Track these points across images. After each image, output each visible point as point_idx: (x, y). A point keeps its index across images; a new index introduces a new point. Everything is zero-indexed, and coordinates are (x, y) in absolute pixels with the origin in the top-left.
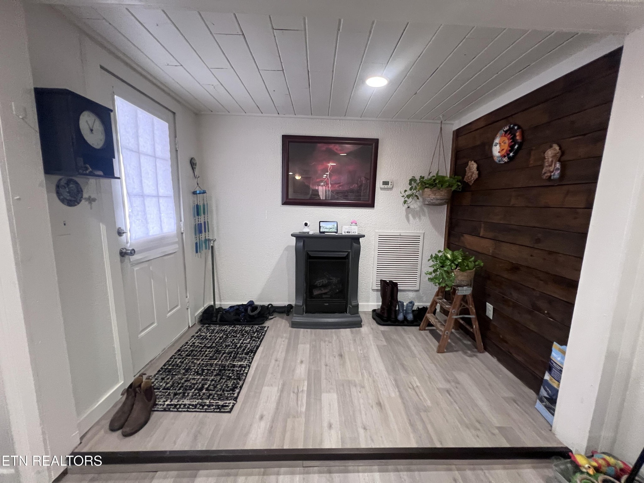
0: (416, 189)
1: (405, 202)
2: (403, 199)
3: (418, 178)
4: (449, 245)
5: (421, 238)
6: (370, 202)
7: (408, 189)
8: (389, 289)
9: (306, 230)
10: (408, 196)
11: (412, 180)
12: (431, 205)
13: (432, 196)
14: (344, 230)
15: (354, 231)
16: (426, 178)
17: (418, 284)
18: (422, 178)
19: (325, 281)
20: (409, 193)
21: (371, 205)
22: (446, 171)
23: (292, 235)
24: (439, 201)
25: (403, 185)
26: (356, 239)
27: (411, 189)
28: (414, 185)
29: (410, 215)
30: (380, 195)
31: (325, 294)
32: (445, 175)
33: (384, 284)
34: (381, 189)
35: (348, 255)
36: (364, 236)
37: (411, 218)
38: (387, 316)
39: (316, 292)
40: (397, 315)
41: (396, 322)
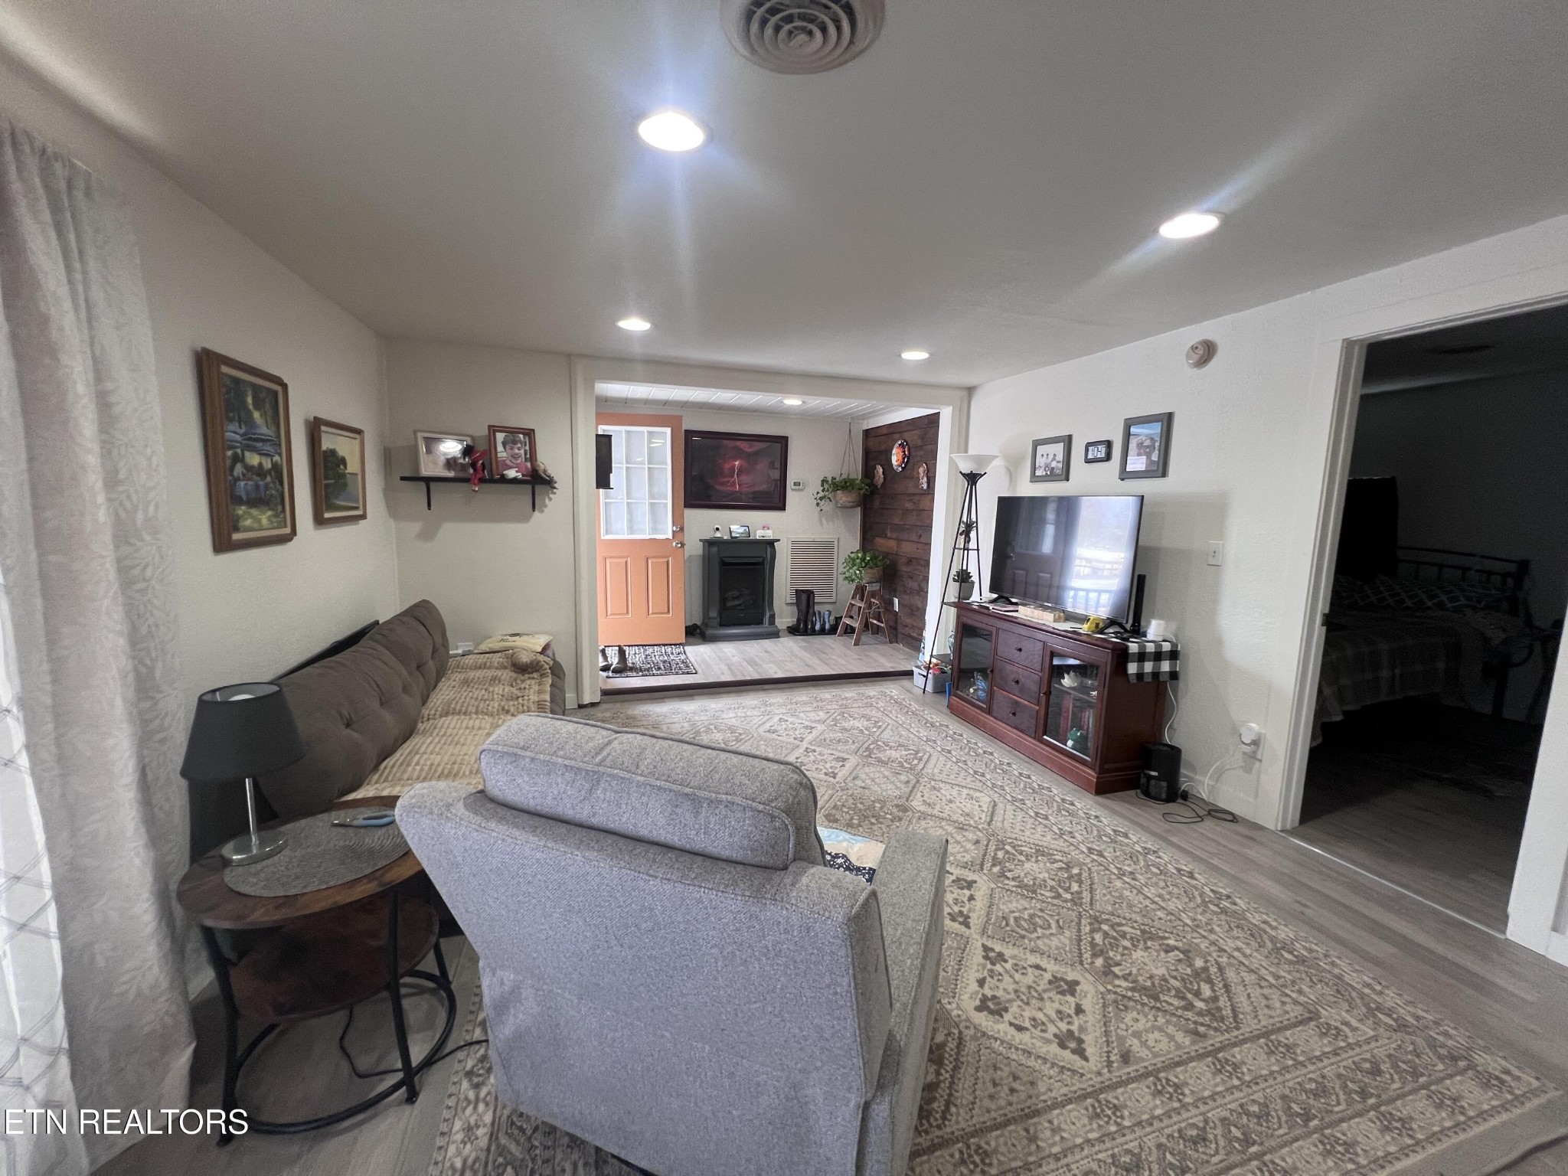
0: (828, 490)
1: (818, 504)
2: (815, 502)
3: (830, 479)
4: (864, 548)
5: (836, 543)
6: (780, 505)
7: (820, 491)
8: (804, 597)
9: (718, 535)
10: (821, 499)
11: (824, 481)
12: (843, 507)
13: (844, 499)
14: (759, 534)
15: (769, 534)
16: (837, 479)
17: (834, 594)
18: (833, 478)
19: (736, 593)
20: (821, 494)
21: (783, 508)
22: (856, 471)
23: (700, 540)
24: (851, 504)
25: (815, 487)
26: (771, 543)
27: (823, 491)
28: (826, 486)
29: (823, 519)
30: (791, 497)
31: (740, 605)
32: (855, 477)
33: (798, 593)
34: (793, 490)
35: (764, 560)
36: (779, 540)
37: (825, 522)
38: (803, 628)
39: (729, 604)
40: (814, 625)
41: (814, 633)
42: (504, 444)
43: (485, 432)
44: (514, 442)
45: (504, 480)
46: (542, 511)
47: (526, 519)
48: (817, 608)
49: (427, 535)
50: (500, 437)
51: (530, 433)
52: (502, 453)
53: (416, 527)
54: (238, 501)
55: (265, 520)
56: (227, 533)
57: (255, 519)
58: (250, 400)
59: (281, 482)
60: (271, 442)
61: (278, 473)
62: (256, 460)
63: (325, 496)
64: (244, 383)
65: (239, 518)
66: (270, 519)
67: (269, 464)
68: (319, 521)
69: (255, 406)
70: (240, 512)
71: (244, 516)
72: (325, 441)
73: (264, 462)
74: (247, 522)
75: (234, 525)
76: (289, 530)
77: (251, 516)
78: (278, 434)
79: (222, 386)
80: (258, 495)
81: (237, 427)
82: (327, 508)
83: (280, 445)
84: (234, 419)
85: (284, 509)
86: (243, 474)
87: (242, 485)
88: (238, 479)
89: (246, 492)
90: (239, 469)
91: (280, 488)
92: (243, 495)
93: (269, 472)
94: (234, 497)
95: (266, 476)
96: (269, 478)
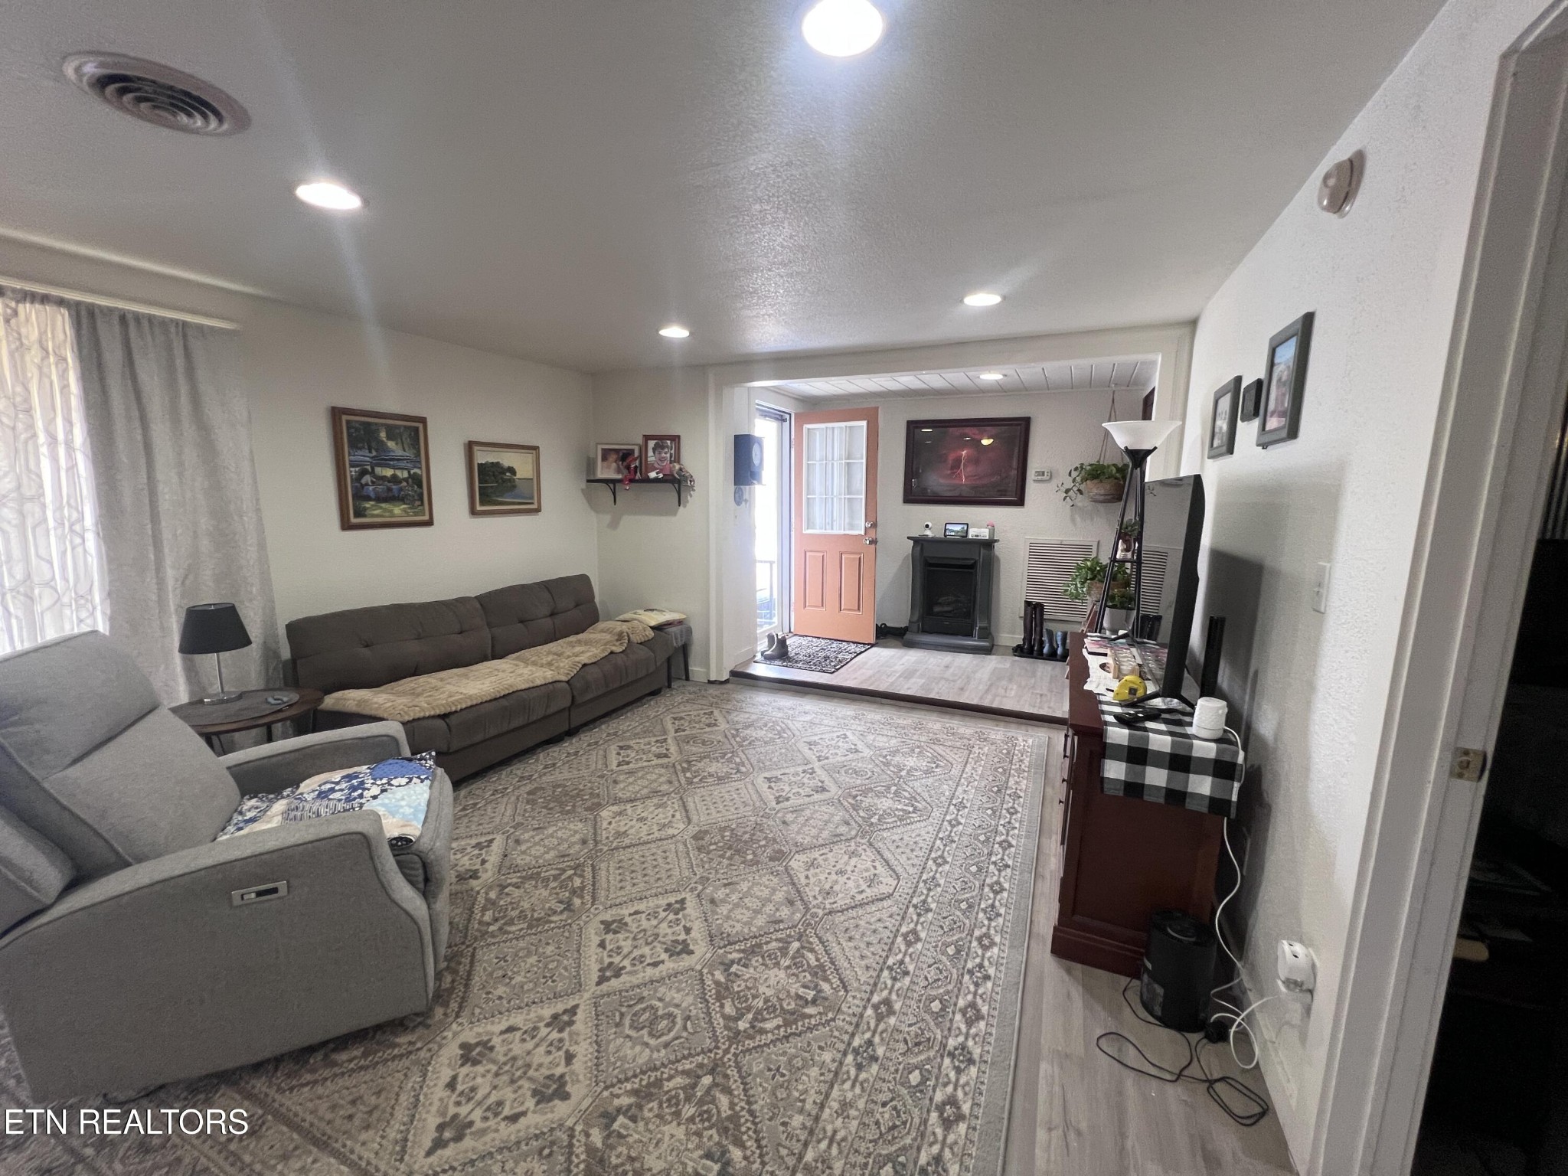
0: (1078, 480)
1: (1065, 498)
2: (1061, 495)
6: (1015, 500)
8: (1033, 611)
9: (929, 533)
10: (1069, 491)
12: (1098, 501)
13: (1098, 491)
14: (972, 533)
15: (984, 534)
19: (946, 598)
20: (1069, 486)
21: (1020, 502)
24: (1102, 498)
25: (1063, 477)
26: (988, 545)
27: (1072, 481)
28: (1075, 475)
29: (1077, 516)
30: (1032, 489)
31: (950, 612)
33: (1028, 605)
34: (1035, 480)
35: (975, 563)
36: (1002, 541)
37: (1078, 519)
38: (1029, 649)
39: (937, 609)
40: (1041, 647)
41: (1040, 656)
42: (654, 450)
43: (640, 441)
44: (663, 448)
45: (648, 480)
46: (685, 506)
47: (674, 513)
48: (1047, 626)
49: (614, 524)
50: (651, 444)
51: (676, 439)
52: (651, 457)
53: (607, 518)
54: (368, 498)
55: (398, 510)
56: (349, 519)
57: (385, 510)
58: (383, 435)
59: (420, 486)
60: (408, 460)
61: (416, 480)
62: (389, 472)
63: (480, 494)
64: (376, 424)
65: (365, 509)
66: (404, 510)
67: (405, 474)
68: (473, 512)
69: (389, 438)
70: (367, 505)
71: (372, 508)
72: (482, 457)
73: (399, 473)
74: (376, 511)
75: (359, 513)
76: (426, 518)
77: (381, 508)
78: (418, 454)
79: (348, 428)
80: (390, 494)
81: (366, 452)
82: (482, 503)
83: (420, 462)
84: (363, 448)
85: (422, 504)
86: (372, 482)
87: (371, 488)
88: (367, 485)
89: (376, 493)
90: (367, 479)
91: (418, 490)
92: (372, 495)
93: (406, 480)
94: (360, 496)
95: (400, 482)
96: (404, 484)
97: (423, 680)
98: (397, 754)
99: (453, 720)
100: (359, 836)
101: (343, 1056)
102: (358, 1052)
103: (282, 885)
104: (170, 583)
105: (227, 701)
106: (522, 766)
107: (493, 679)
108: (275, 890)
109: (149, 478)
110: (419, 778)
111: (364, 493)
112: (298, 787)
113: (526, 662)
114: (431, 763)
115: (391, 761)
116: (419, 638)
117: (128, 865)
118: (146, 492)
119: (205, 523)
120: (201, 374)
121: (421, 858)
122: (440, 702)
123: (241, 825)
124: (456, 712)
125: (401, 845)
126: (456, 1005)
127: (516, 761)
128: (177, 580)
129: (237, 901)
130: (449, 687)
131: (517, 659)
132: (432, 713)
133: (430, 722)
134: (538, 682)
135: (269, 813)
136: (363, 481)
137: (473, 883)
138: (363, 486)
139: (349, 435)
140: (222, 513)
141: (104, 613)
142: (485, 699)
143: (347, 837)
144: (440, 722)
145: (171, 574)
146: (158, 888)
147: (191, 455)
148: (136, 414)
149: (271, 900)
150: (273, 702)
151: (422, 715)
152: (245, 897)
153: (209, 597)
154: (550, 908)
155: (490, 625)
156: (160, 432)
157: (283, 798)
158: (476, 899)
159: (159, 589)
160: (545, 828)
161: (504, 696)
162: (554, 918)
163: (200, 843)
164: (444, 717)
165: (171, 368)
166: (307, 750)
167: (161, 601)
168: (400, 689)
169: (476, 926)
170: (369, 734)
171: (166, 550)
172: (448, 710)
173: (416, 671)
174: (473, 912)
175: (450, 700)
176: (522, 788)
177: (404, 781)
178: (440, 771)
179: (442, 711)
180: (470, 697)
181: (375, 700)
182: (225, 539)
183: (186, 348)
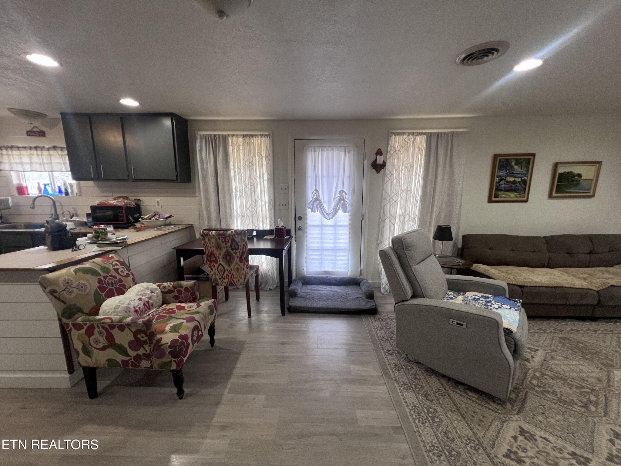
54: (501, 190)
55: (512, 195)
56: (492, 198)
57: (507, 195)
58: (513, 164)
59: (525, 184)
60: (522, 173)
61: (524, 182)
62: (512, 179)
63: (557, 188)
64: (511, 159)
65: (499, 194)
66: (515, 195)
67: (520, 180)
68: (550, 196)
69: (516, 164)
70: (500, 193)
71: (502, 194)
72: (562, 170)
73: (517, 180)
74: (503, 195)
75: (496, 196)
76: (525, 199)
77: (505, 194)
78: (528, 171)
79: (499, 162)
80: (511, 188)
81: (504, 171)
82: (557, 192)
83: (528, 174)
84: (504, 169)
85: (525, 193)
86: (504, 183)
87: (503, 186)
88: (502, 185)
89: (505, 187)
90: (503, 182)
91: (524, 187)
92: (503, 189)
93: (519, 182)
94: (498, 189)
95: (517, 183)
96: (518, 184)
97: (511, 268)
98: (504, 295)
99: (525, 290)
100: (494, 321)
101: (470, 394)
102: (476, 396)
103: (465, 324)
104: (434, 217)
105: (442, 257)
106: (556, 324)
107: (549, 277)
108: (462, 325)
109: (435, 184)
110: (514, 308)
111: (500, 188)
112: (465, 293)
113: (569, 274)
114: (519, 304)
115: (501, 297)
116: (512, 250)
117: (424, 298)
118: (433, 188)
119: (445, 198)
120: (455, 149)
121: (515, 341)
122: (520, 280)
123: (449, 299)
124: (527, 286)
125: (508, 332)
126: (517, 409)
127: (553, 319)
128: (436, 216)
129: (451, 322)
130: (524, 275)
131: (562, 271)
132: (516, 283)
133: (514, 287)
134: (577, 286)
135: (457, 298)
136: (501, 183)
137: (527, 363)
138: (500, 185)
139: (499, 164)
140: (451, 194)
141: (417, 224)
142: (543, 285)
143: (490, 319)
144: (518, 288)
145: (434, 214)
146: (432, 307)
147: (446, 177)
148: (435, 164)
149: (460, 327)
150: (457, 261)
151: (511, 283)
152: (453, 322)
153: (443, 223)
154: (572, 400)
155: (549, 252)
156: (440, 169)
157: (461, 295)
158: (528, 371)
159: (431, 219)
160: (571, 360)
161: (554, 287)
162: (575, 406)
163: (439, 299)
164: (521, 287)
165: (447, 149)
166: (470, 282)
167: (430, 223)
168: (501, 269)
169: (528, 383)
170: (494, 284)
171: (435, 207)
172: (524, 284)
173: (508, 264)
174: (526, 376)
175: (525, 280)
176: (557, 334)
177: (508, 307)
178: (522, 309)
179: (521, 284)
180: (536, 282)
181: (491, 271)
182: (450, 203)
183: (452, 141)
